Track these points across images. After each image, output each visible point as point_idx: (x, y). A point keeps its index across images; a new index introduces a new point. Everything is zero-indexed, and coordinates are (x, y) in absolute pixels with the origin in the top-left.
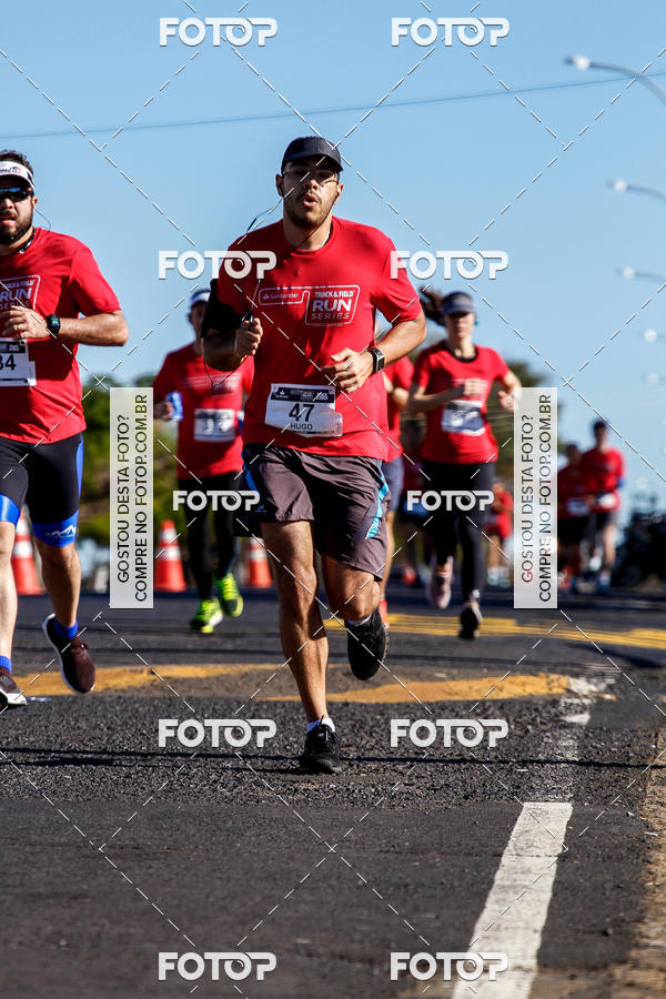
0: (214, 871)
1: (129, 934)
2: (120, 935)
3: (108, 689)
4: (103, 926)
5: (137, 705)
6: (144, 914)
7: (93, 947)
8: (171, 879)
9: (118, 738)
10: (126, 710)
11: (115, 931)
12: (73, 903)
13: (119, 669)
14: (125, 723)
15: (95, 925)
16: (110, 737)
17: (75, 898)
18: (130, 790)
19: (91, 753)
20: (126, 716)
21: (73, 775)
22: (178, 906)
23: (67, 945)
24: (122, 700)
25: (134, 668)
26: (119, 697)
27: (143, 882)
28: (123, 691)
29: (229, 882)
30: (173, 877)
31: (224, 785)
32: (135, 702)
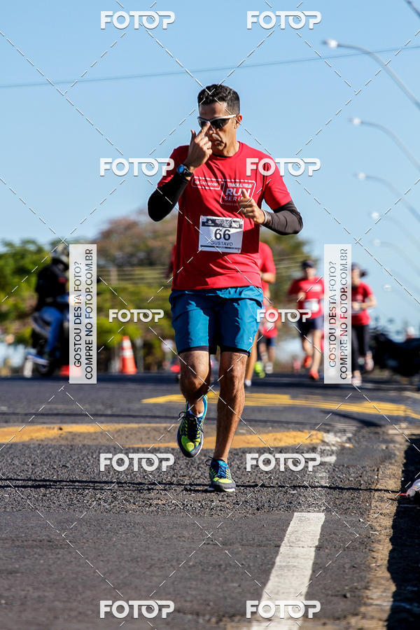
0: (99, 556)
1: (45, 597)
2: (39, 597)
3: (32, 439)
4: (28, 591)
5: (50, 450)
6: (54, 583)
7: (22, 604)
8: (71, 561)
9: (38, 470)
10: (43, 453)
11: (36, 594)
12: (10, 577)
13: (39, 427)
14: (43, 461)
15: (23, 590)
16: (33, 470)
17: (11, 573)
18: (45, 504)
19: (21, 480)
20: (43, 456)
21: (10, 494)
22: (76, 579)
23: (6, 603)
24: (41, 447)
25: (48, 426)
26: (40, 445)
27: (54, 563)
28: (42, 440)
29: (108, 563)
30: (73, 559)
31: (105, 501)
32: (50, 448)
